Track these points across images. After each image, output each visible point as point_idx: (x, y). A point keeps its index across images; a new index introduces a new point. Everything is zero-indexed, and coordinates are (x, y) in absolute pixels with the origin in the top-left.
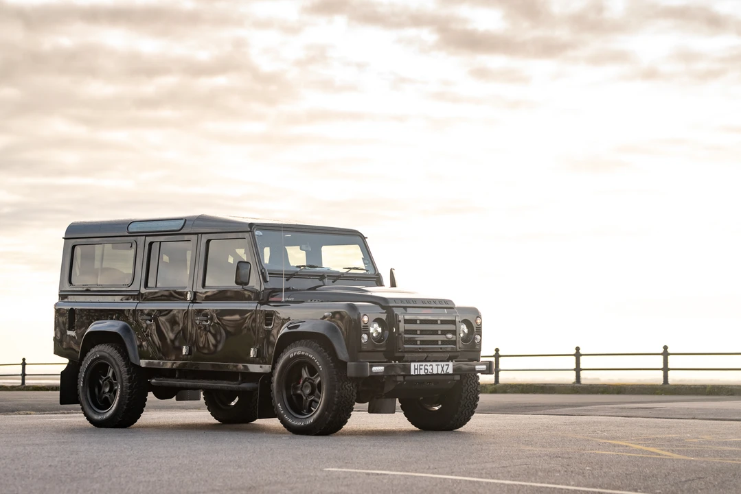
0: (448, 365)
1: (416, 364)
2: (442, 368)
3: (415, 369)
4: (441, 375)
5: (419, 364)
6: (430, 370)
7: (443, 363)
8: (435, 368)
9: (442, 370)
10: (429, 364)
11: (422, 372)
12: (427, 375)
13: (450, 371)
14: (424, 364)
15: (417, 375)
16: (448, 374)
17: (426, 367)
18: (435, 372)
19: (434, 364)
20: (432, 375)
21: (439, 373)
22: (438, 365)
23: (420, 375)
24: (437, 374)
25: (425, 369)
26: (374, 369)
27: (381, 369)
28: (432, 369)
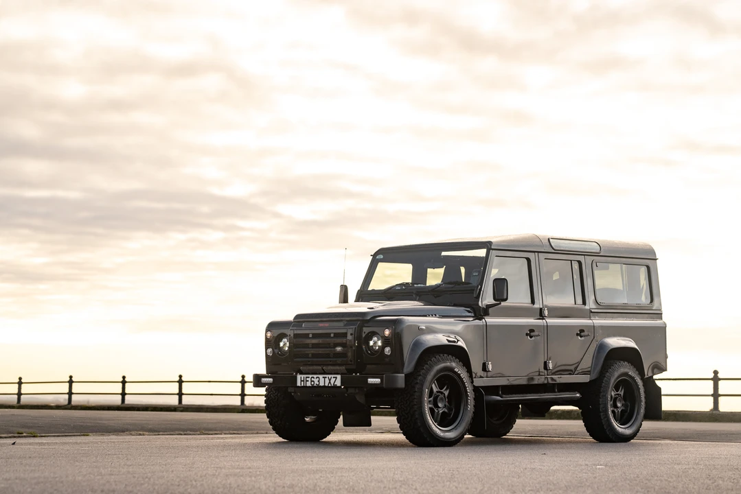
0: (336, 378)
1: (303, 376)
2: (330, 380)
3: (301, 381)
4: (328, 387)
5: (305, 376)
6: (316, 382)
7: (330, 376)
8: (322, 380)
9: (330, 382)
10: (315, 376)
11: (309, 384)
12: (313, 387)
13: (338, 383)
14: (310, 376)
15: (304, 387)
16: (335, 387)
17: (313, 379)
18: (322, 384)
19: (321, 376)
20: (318, 387)
21: (326, 385)
22: (325, 378)
23: (306, 387)
24: (324, 386)
25: (311, 381)
26: (264, 380)
27: (270, 380)
28: (319, 381)
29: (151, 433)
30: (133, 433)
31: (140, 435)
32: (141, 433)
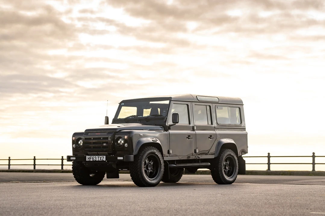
0: (103, 157)
1: (89, 156)
2: (101, 158)
3: (88, 159)
4: (100, 161)
5: (90, 156)
6: (95, 159)
7: (101, 156)
8: (97, 158)
9: (101, 159)
10: (94, 156)
11: (91, 160)
12: (93, 161)
13: (104, 159)
14: (92, 156)
15: (89, 161)
16: (103, 161)
17: (93, 158)
18: (97, 160)
19: (97, 157)
20: (96, 161)
21: (99, 160)
22: (98, 157)
23: (90, 161)
24: (98, 161)
25: (93, 159)
26: (72, 158)
27: (74, 158)
28: (96, 159)
29: (22, 182)
30: (14, 182)
31: (17, 183)
32: (17, 182)
